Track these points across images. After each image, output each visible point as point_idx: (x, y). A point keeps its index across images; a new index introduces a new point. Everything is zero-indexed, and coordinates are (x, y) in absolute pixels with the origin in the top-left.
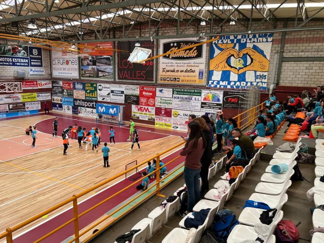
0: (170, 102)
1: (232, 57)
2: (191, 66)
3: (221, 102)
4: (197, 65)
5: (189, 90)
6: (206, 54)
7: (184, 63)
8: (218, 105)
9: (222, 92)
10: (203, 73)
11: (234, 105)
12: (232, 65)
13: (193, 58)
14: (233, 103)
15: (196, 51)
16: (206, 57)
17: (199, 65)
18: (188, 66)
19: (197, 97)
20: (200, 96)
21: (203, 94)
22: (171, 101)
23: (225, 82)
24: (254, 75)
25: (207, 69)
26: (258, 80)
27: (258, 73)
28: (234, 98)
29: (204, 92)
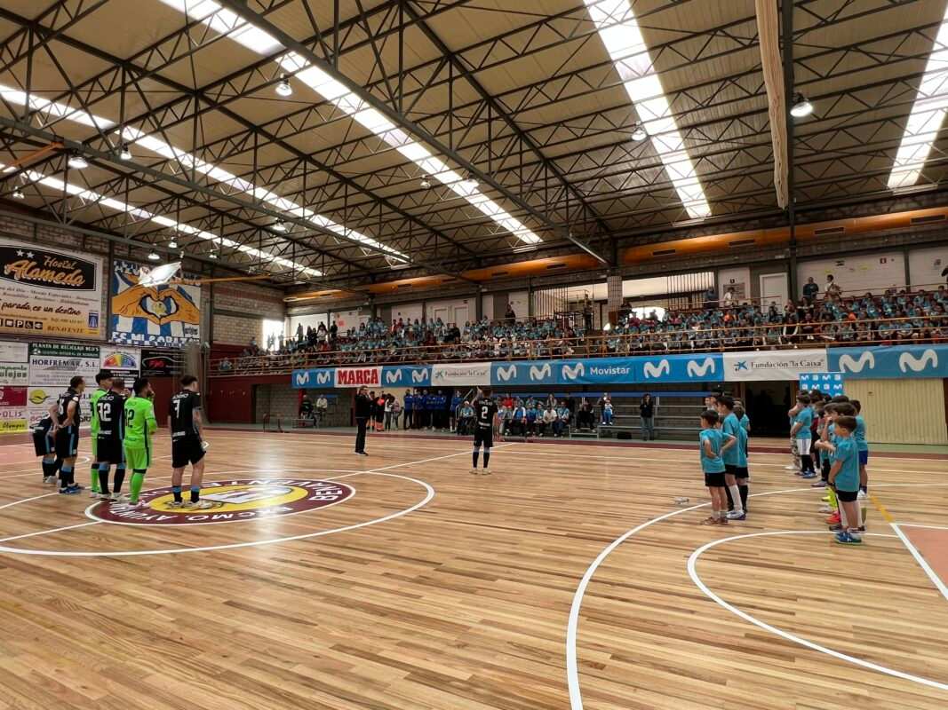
0: (22, 372)
1: (148, 299)
2: (72, 302)
3: (138, 368)
4: (85, 302)
5: (71, 348)
6: (103, 286)
7: (55, 295)
8: (132, 372)
9: (139, 352)
10: (97, 318)
11: (159, 372)
12: (150, 310)
13: (76, 287)
14: (158, 368)
15: (81, 277)
16: (103, 291)
17: (89, 302)
18: (62, 301)
19: (90, 361)
20: (98, 357)
21: (103, 355)
22: (25, 369)
23: (139, 335)
24: (181, 328)
25: (105, 312)
26: (188, 335)
27: (187, 326)
28: (159, 360)
29: (105, 352)
